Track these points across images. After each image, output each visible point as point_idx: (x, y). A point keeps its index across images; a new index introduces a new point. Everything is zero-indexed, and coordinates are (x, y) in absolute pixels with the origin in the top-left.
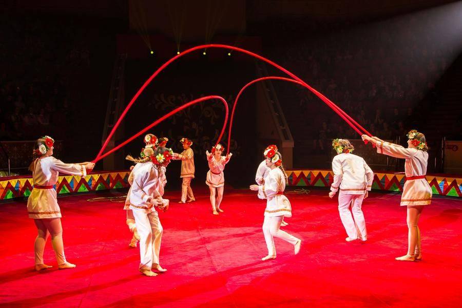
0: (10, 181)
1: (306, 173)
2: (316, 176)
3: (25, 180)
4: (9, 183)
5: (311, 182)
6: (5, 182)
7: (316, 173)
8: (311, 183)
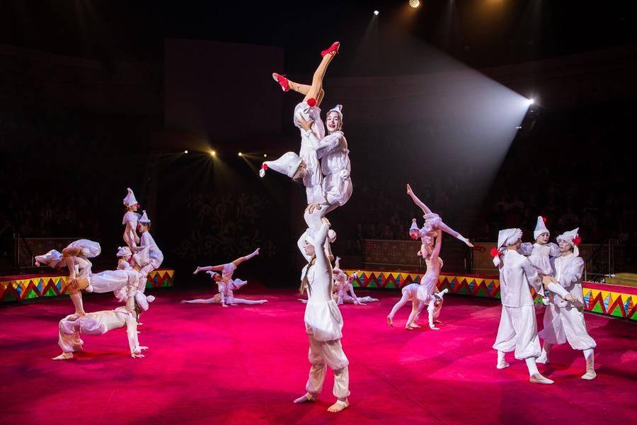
0: (32, 280)
1: (377, 274)
2: (386, 277)
3: (49, 278)
4: (31, 282)
5: (382, 283)
6: (26, 280)
7: (387, 274)
8: (382, 286)
